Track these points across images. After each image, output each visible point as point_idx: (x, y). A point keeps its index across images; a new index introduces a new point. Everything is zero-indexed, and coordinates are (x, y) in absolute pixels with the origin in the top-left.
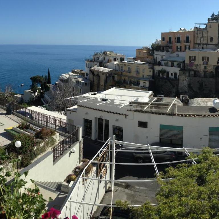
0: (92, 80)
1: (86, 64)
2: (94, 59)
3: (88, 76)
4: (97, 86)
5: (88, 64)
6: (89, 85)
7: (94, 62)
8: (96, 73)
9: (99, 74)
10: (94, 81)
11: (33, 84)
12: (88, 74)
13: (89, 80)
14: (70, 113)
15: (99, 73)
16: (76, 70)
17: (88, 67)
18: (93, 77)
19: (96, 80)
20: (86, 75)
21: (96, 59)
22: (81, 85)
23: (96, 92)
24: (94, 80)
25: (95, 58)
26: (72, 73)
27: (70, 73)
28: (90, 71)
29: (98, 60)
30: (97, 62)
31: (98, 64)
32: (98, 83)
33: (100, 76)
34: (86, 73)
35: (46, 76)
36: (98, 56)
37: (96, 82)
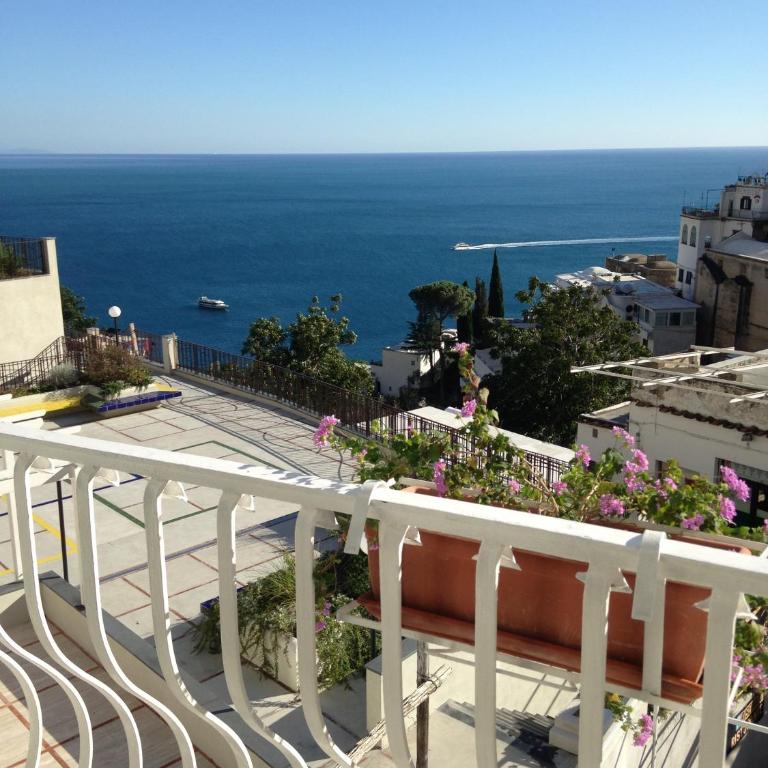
0: (710, 302)
1: (685, 232)
2: (727, 206)
3: (688, 282)
4: (734, 329)
5: (694, 228)
6: (695, 323)
7: (723, 219)
8: (732, 271)
9: (750, 274)
10: (719, 306)
11: (421, 318)
12: (689, 274)
13: (694, 300)
14: (595, 434)
15: (749, 270)
16: (626, 259)
17: (693, 245)
18: (715, 286)
19: (733, 300)
20: (681, 280)
21: (737, 206)
22: (647, 321)
23: (731, 350)
24: (719, 301)
25: (732, 204)
26: (609, 272)
27: (598, 270)
28: (700, 259)
29: (745, 213)
30: (742, 219)
31: (748, 229)
32: (739, 316)
33: (752, 284)
34: (681, 271)
35: (483, 283)
36: (751, 193)
37: (728, 312)
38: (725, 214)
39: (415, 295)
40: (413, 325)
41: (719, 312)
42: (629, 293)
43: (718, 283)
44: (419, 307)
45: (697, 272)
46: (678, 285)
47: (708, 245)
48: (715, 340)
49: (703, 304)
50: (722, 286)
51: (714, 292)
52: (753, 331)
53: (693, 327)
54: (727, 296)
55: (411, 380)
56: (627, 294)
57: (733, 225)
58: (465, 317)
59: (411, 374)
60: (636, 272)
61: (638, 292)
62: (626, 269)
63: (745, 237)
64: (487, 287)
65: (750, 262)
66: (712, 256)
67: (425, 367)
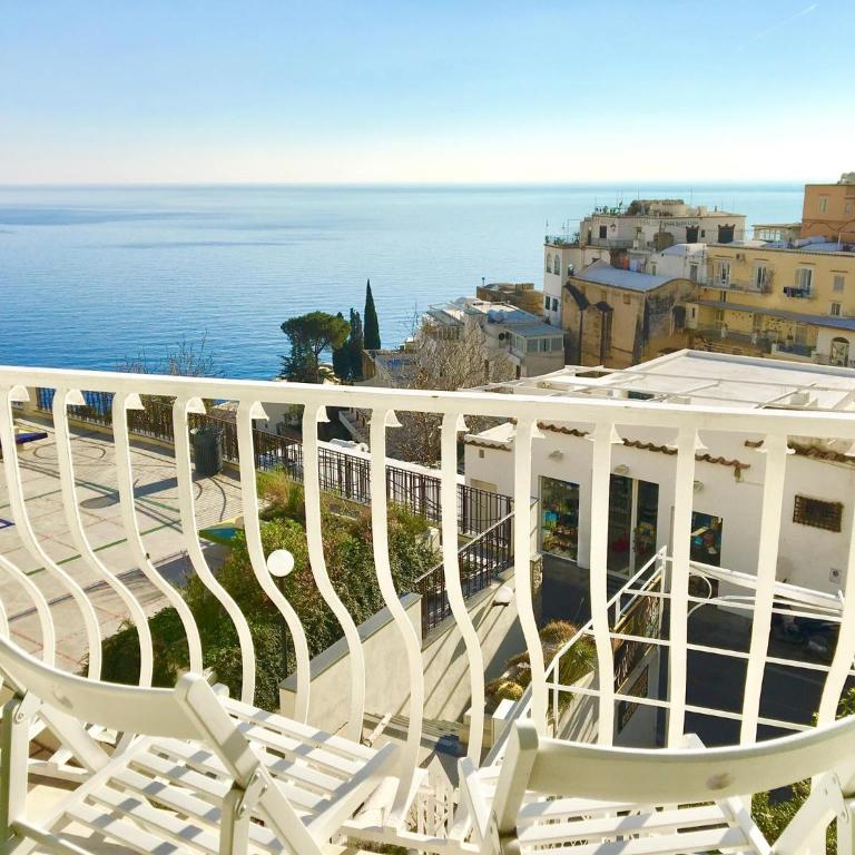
0: (576, 328)
1: (548, 261)
2: (586, 236)
3: (555, 309)
4: (598, 353)
5: (557, 256)
6: (563, 349)
7: (583, 248)
8: (593, 297)
9: (610, 300)
10: (584, 331)
11: (295, 352)
12: (555, 301)
13: (560, 326)
14: (482, 455)
15: (609, 296)
16: (496, 288)
17: (557, 273)
18: (579, 313)
19: (596, 325)
20: (547, 307)
21: (596, 234)
22: (519, 347)
23: (600, 368)
24: (584, 326)
25: (590, 233)
26: (480, 301)
28: (564, 287)
29: (602, 242)
30: (601, 248)
31: (606, 257)
32: (602, 340)
33: (612, 310)
34: (548, 299)
35: (358, 314)
36: (607, 223)
37: (592, 338)
38: (585, 243)
39: (287, 327)
40: (287, 359)
41: (584, 338)
42: (502, 322)
43: (581, 309)
44: (292, 340)
45: (562, 298)
46: (546, 313)
47: (571, 273)
49: (569, 329)
50: (585, 312)
51: (579, 319)
52: (615, 354)
53: (562, 352)
54: (591, 319)
55: (287, 416)
56: (499, 323)
57: (591, 253)
58: (341, 350)
59: (287, 410)
60: (506, 300)
61: (509, 321)
62: (497, 298)
63: (604, 266)
64: (362, 318)
65: (611, 289)
66: (576, 284)
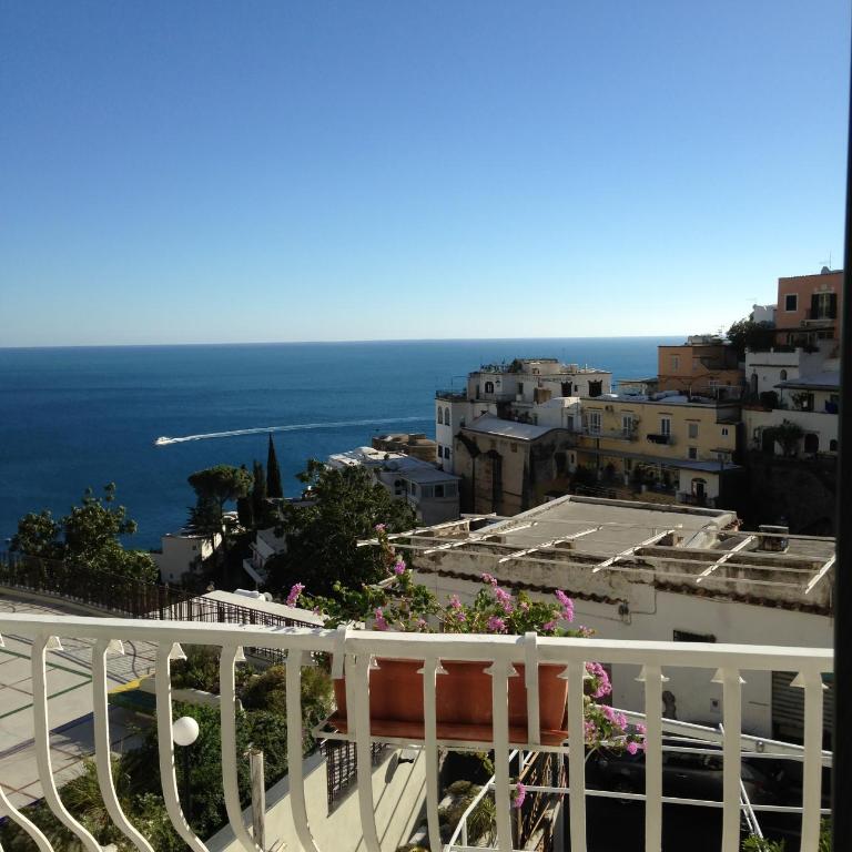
0: (468, 474)
1: (440, 412)
2: (474, 390)
3: (447, 457)
4: (490, 497)
5: (447, 410)
6: (458, 494)
7: (472, 402)
8: (484, 446)
9: (499, 449)
10: (476, 476)
11: (200, 503)
12: (447, 450)
13: (453, 473)
15: (498, 446)
16: (389, 439)
17: (447, 424)
18: (471, 460)
19: (487, 472)
20: (440, 455)
21: (483, 389)
22: (414, 494)
23: (494, 515)
24: (477, 472)
25: (478, 387)
26: (375, 451)
27: (366, 449)
28: (456, 436)
29: (489, 396)
30: (486, 401)
31: (493, 409)
32: (494, 485)
33: (501, 457)
34: (440, 448)
35: (261, 465)
36: (492, 379)
37: (484, 483)
38: (474, 397)
39: (194, 480)
40: (192, 509)
41: (477, 483)
42: (396, 470)
43: (474, 457)
44: (198, 492)
45: (453, 447)
46: (439, 460)
47: (463, 425)
48: (476, 508)
49: (463, 476)
50: (477, 460)
51: (471, 466)
52: (507, 498)
53: (457, 497)
54: (482, 466)
55: (193, 566)
56: (394, 471)
57: (481, 407)
58: (245, 499)
59: (193, 560)
60: (400, 450)
61: (404, 468)
62: (390, 447)
63: (492, 417)
65: (499, 439)
66: (467, 434)
67: (207, 552)
